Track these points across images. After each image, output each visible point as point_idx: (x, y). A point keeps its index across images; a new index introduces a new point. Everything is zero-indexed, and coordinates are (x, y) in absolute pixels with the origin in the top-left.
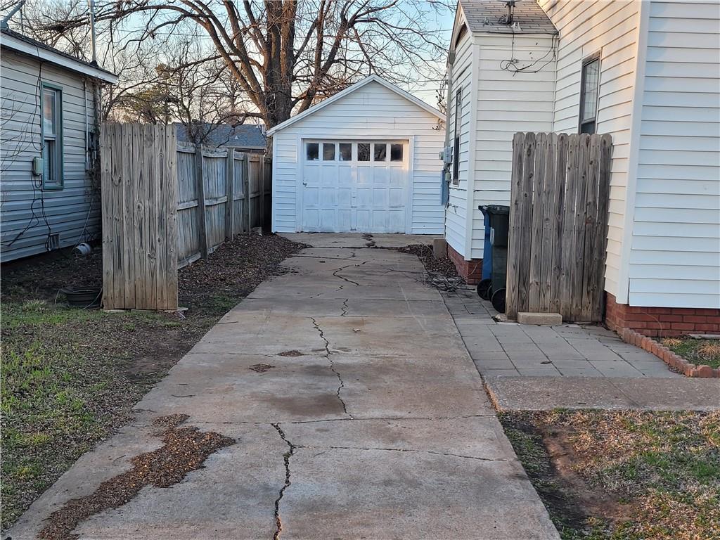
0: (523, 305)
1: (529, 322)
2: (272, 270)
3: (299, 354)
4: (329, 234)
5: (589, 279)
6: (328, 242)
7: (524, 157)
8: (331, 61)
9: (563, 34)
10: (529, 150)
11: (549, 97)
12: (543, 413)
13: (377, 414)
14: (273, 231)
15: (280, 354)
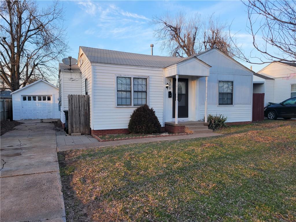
0: (72, 132)
1: (73, 135)
2: (11, 129)
3: (12, 146)
4: (31, 120)
5: (87, 125)
6: (30, 122)
7: (71, 100)
8: (31, 74)
9: (82, 73)
10: (71, 98)
11: (81, 86)
12: (67, 151)
13: (29, 155)
14: (13, 120)
15: (8, 147)
